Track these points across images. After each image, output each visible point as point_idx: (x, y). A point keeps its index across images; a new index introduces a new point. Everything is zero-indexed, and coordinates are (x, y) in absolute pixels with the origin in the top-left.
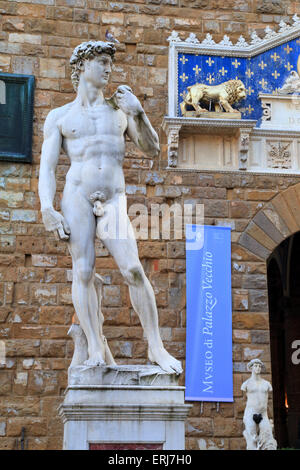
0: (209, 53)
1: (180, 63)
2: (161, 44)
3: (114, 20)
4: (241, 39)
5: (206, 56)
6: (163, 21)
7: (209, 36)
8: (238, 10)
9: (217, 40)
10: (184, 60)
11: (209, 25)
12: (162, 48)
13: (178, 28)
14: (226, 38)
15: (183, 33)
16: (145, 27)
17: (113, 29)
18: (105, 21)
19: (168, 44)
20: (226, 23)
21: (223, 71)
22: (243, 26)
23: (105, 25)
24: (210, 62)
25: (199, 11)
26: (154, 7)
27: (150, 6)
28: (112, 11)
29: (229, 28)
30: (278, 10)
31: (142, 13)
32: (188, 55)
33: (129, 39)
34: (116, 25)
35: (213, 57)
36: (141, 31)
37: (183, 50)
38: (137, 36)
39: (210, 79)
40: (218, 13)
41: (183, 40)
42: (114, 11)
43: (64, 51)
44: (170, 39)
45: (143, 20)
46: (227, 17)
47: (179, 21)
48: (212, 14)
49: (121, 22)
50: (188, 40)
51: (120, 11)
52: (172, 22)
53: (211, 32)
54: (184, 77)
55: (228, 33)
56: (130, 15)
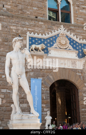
0: (36, 37)
1: (29, 39)
2: (25, 34)
3: (14, 28)
4: (44, 34)
5: (36, 38)
6: (25, 29)
7: (36, 33)
8: (43, 28)
9: (38, 34)
10: (30, 38)
11: (36, 31)
12: (25, 35)
13: (29, 31)
14: (40, 34)
15: (30, 32)
16: (21, 30)
17: (13, 30)
18: (11, 28)
19: (26, 34)
20: (40, 30)
21: (40, 42)
22: (44, 31)
23: (11, 29)
24: (36, 39)
25: (34, 27)
26: (23, 26)
27: (22, 25)
28: (13, 26)
29: (41, 32)
30: (52, 28)
31: (20, 27)
32: (31, 37)
33: (17, 33)
34: (14, 29)
35: (37, 38)
36: (20, 31)
37: (30, 36)
38: (19, 32)
39: (37, 43)
40: (38, 28)
41: (30, 34)
42: (14, 26)
43: (1, 35)
44: (27, 33)
45: (20, 28)
46: (40, 29)
47: (29, 29)
48: (37, 28)
49: (15, 28)
50: (31, 34)
51: (15, 26)
52: (27, 29)
53: (37, 32)
54: (30, 43)
55: (41, 33)
56: (18, 27)
